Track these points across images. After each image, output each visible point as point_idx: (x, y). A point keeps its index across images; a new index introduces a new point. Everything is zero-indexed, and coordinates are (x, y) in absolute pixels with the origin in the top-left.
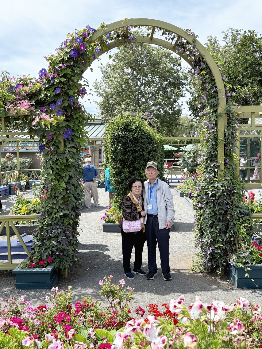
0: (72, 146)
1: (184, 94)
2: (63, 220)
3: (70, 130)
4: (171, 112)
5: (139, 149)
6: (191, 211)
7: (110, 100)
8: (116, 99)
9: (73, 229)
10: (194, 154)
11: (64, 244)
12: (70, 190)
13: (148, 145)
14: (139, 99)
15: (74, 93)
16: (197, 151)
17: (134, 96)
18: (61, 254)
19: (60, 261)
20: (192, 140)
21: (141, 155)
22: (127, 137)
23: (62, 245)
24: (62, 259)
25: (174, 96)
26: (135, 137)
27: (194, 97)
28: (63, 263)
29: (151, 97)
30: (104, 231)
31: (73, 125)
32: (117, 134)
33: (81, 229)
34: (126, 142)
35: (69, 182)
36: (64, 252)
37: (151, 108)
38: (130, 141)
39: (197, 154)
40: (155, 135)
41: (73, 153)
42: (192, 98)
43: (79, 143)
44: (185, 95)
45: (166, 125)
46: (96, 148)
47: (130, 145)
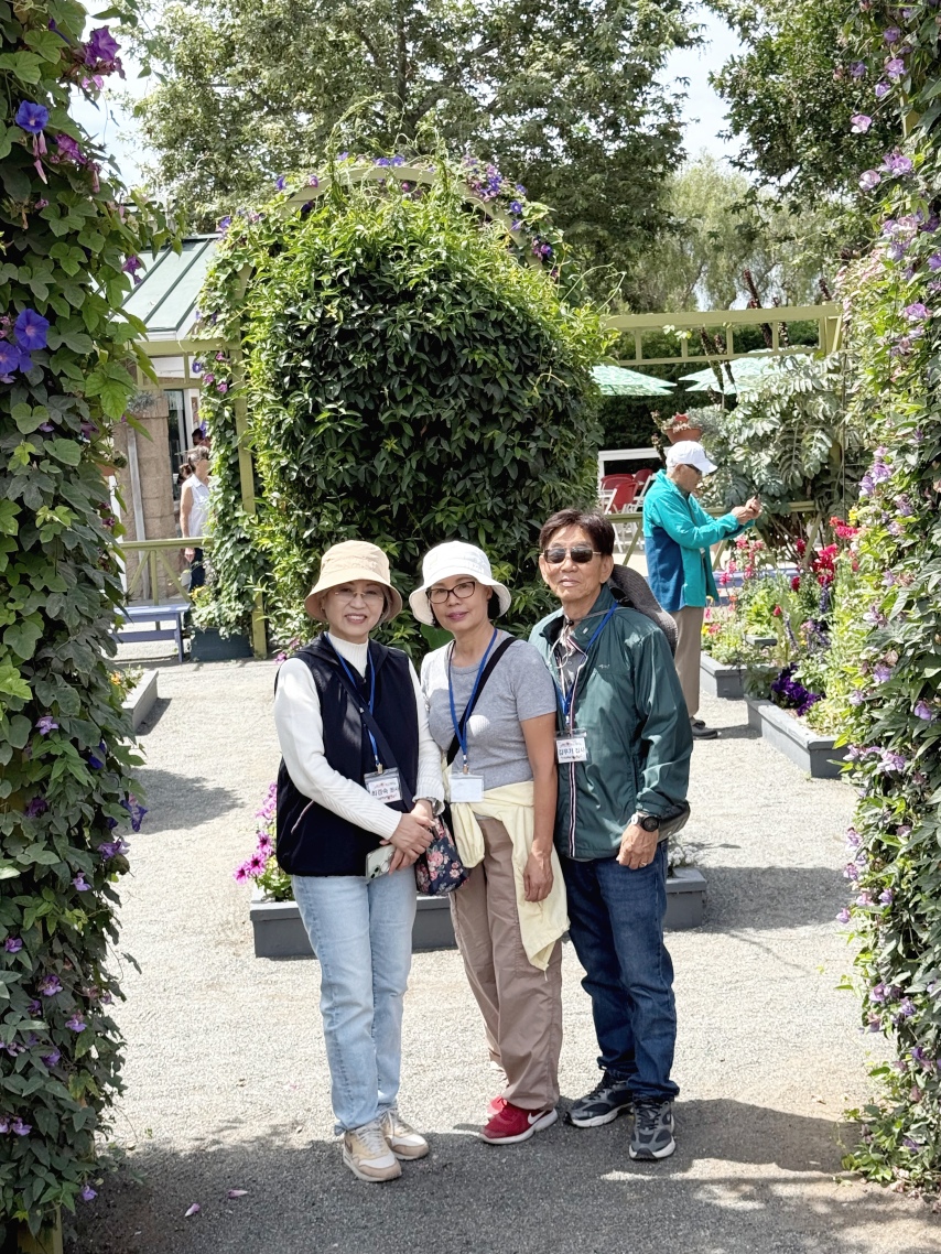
0: (51, 423)
1: (695, 28)
2: (22, 908)
3: (34, 317)
4: (611, 148)
5: (460, 412)
6: (797, 787)
7: (216, 80)
8: (254, 74)
9: (80, 962)
10: (785, 416)
11: (39, 1066)
12: (53, 711)
13: (516, 379)
14: (403, 70)
15: (46, 71)
16: (803, 397)
17: (371, 50)
18: (22, 1130)
19: (17, 1178)
20: (767, 328)
21: (472, 449)
22: (382, 334)
23: (25, 1074)
24: (27, 1163)
25: (635, 44)
26: (432, 337)
27: (764, 46)
28: (38, 1190)
29: (479, 53)
30: (259, 953)
31: (50, 286)
32: (309, 315)
33: (130, 959)
34: (371, 367)
35: (46, 662)
36: (38, 1118)
37: (487, 129)
38: (399, 361)
39: (805, 414)
40: (559, 315)
41: (61, 465)
42: (746, 50)
43: (93, 402)
44: (701, 32)
45: (588, 233)
46: (149, 403)
47: (403, 384)
